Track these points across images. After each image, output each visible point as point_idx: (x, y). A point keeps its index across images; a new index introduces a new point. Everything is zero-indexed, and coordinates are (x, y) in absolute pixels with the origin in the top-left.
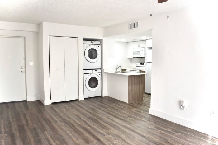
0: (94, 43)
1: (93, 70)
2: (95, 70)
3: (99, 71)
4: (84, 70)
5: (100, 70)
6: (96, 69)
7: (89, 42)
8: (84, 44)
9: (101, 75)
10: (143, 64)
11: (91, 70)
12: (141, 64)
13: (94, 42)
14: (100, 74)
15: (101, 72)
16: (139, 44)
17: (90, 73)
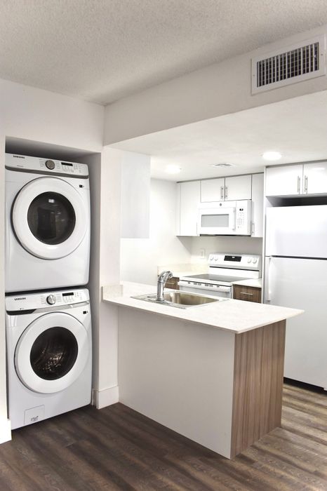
0: (59, 167)
1: (54, 294)
2: (61, 293)
3: (83, 295)
4: (8, 294)
5: (87, 291)
6: (68, 290)
7: (37, 163)
8: (7, 168)
9: (89, 314)
10: (238, 259)
11: (46, 295)
12: (227, 258)
13: (58, 163)
14: (87, 308)
15: (92, 301)
16: (224, 189)
17: (41, 310)
